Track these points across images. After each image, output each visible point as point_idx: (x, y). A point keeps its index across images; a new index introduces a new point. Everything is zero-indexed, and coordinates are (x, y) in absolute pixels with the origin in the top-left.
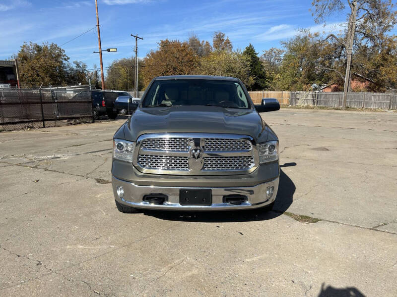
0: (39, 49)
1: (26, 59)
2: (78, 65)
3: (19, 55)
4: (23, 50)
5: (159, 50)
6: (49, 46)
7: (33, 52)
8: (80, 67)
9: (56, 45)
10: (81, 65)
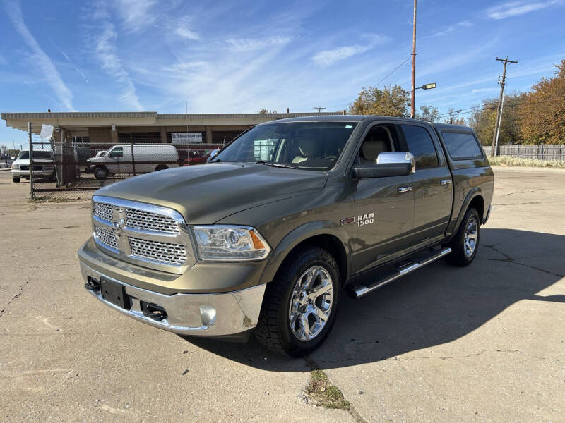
0: (378, 94)
1: (362, 110)
2: (426, 111)
3: (355, 103)
4: (360, 98)
5: (557, 76)
6: (391, 89)
7: (372, 100)
8: (429, 113)
9: (400, 87)
10: (430, 111)
